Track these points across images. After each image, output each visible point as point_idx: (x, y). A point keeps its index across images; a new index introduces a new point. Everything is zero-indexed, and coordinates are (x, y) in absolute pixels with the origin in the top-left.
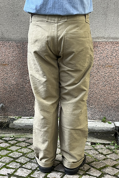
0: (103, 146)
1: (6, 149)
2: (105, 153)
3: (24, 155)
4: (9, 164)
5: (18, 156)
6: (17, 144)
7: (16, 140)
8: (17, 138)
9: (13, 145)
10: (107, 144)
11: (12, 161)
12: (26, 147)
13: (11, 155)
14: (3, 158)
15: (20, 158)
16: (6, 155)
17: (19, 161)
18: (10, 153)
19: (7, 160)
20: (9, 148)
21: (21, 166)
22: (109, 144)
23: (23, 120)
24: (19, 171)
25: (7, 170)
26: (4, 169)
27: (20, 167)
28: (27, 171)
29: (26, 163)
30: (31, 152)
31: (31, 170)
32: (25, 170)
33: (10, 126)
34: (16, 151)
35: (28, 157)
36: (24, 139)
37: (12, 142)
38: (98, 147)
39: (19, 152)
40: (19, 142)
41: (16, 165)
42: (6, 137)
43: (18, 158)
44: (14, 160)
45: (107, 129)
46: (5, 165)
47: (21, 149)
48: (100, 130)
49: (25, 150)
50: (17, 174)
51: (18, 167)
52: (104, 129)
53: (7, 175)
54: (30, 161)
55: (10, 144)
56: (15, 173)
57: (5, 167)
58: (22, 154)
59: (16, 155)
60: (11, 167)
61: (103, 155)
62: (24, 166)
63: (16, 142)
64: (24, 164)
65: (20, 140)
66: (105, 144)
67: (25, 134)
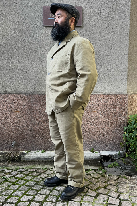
0: (94, 171)
1: (22, 179)
2: (96, 177)
3: (37, 183)
4: (27, 191)
5: (33, 184)
6: (30, 174)
7: (29, 171)
8: (29, 169)
9: (27, 175)
10: (96, 169)
11: (29, 189)
12: (37, 176)
13: (27, 183)
14: (21, 187)
15: (35, 186)
16: (24, 184)
17: (35, 188)
18: (26, 182)
19: (25, 188)
20: (25, 178)
21: (37, 192)
22: (97, 169)
23: (32, 153)
24: (36, 196)
25: (27, 197)
26: (25, 196)
27: (36, 194)
28: (42, 196)
29: (40, 190)
30: (42, 180)
31: (45, 195)
32: (41, 196)
33: (22, 159)
34: (31, 180)
35: (40, 185)
36: (35, 170)
37: (26, 173)
38: (91, 172)
39: (33, 181)
40: (31, 172)
41: (33, 192)
42: (20, 169)
43: (33, 186)
44: (31, 187)
45: (95, 157)
46: (25, 193)
47: (34, 178)
48: (90, 159)
49: (37, 179)
50: (35, 199)
51: (35, 194)
52: (93, 157)
53: (28, 201)
54: (43, 187)
55: (24, 174)
56: (34, 199)
57: (24, 194)
58: (35, 182)
59: (31, 183)
60: (29, 194)
61: (95, 178)
62: (39, 192)
63: (29, 172)
64: (39, 191)
65: (31, 170)
66: (95, 170)
67: (34, 165)
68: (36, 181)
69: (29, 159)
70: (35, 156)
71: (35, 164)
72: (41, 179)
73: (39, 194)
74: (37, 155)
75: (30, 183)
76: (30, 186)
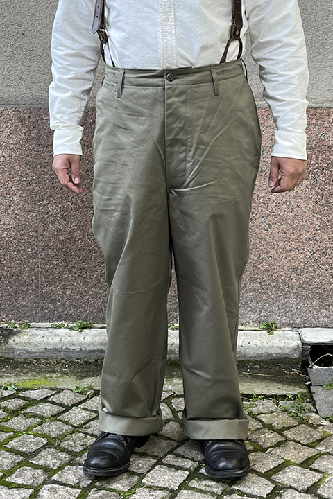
0: (271, 403)
2: (278, 424)
3: (52, 442)
4: (11, 472)
5: (34, 448)
6: (28, 410)
9: (15, 413)
10: (281, 396)
11: (20, 464)
12: (54, 418)
13: (14, 443)
15: (43, 453)
16: (1, 447)
17: (41, 462)
18: (11, 438)
19: (6, 460)
20: (6, 425)
21: (50, 477)
23: (39, 332)
24: (44, 492)
25: (10, 492)
26: (1, 491)
27: (45, 483)
28: (67, 492)
29: (61, 468)
30: (72, 433)
31: (79, 488)
32: (61, 490)
35: (63, 450)
36: (45, 393)
37: (12, 404)
39: (36, 435)
40: (33, 402)
41: (33, 477)
43: (37, 452)
44: (27, 459)
45: (279, 351)
46: (2, 477)
47: (40, 424)
48: (259, 355)
49: (53, 428)
51: (40, 482)
52: (271, 351)
54: (71, 460)
59: (29, 443)
60: (19, 481)
61: (274, 430)
62: (55, 477)
64: (55, 472)
66: (277, 398)
67: (45, 378)
68: (48, 437)
69: (27, 352)
70: (50, 340)
71: (49, 372)
72: (66, 427)
73: (55, 482)
74: (57, 340)
75: (23, 443)
76: (24, 453)
